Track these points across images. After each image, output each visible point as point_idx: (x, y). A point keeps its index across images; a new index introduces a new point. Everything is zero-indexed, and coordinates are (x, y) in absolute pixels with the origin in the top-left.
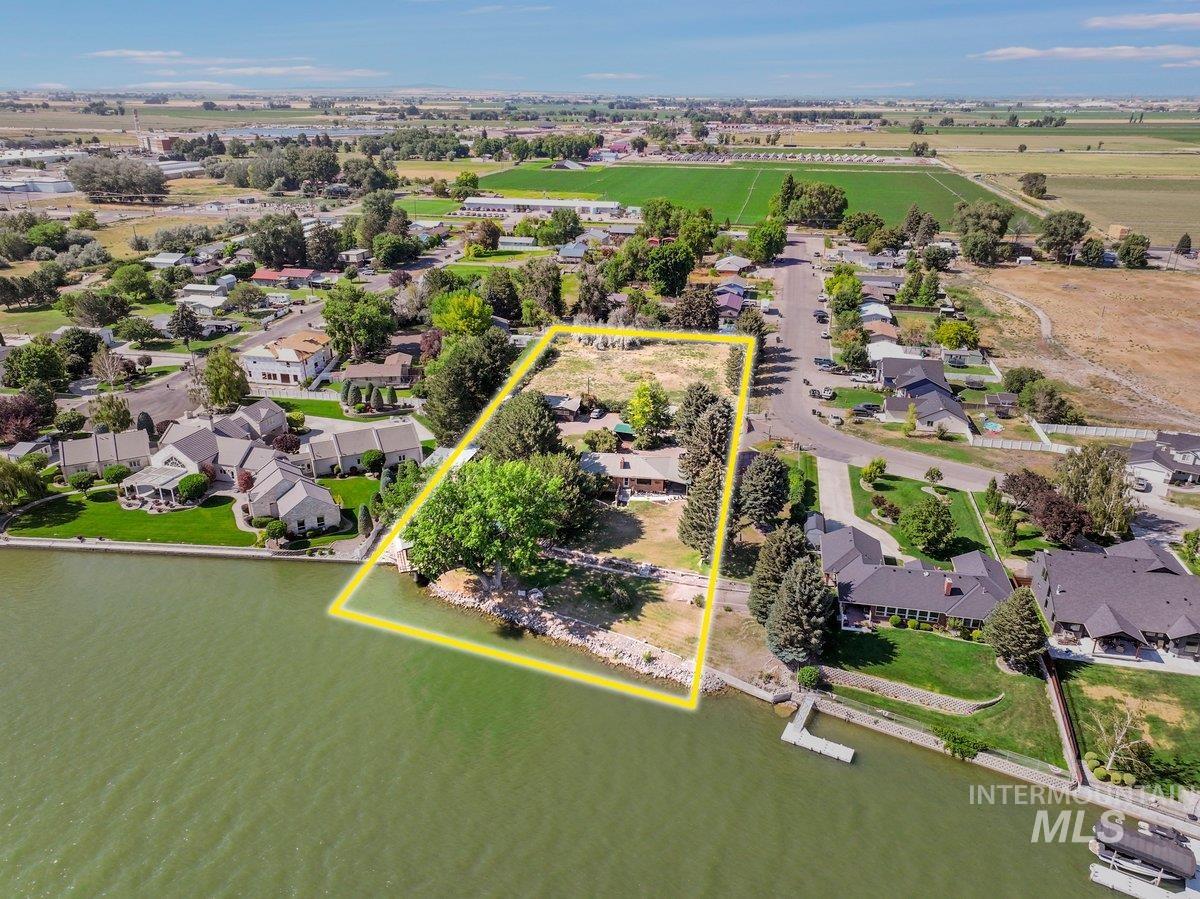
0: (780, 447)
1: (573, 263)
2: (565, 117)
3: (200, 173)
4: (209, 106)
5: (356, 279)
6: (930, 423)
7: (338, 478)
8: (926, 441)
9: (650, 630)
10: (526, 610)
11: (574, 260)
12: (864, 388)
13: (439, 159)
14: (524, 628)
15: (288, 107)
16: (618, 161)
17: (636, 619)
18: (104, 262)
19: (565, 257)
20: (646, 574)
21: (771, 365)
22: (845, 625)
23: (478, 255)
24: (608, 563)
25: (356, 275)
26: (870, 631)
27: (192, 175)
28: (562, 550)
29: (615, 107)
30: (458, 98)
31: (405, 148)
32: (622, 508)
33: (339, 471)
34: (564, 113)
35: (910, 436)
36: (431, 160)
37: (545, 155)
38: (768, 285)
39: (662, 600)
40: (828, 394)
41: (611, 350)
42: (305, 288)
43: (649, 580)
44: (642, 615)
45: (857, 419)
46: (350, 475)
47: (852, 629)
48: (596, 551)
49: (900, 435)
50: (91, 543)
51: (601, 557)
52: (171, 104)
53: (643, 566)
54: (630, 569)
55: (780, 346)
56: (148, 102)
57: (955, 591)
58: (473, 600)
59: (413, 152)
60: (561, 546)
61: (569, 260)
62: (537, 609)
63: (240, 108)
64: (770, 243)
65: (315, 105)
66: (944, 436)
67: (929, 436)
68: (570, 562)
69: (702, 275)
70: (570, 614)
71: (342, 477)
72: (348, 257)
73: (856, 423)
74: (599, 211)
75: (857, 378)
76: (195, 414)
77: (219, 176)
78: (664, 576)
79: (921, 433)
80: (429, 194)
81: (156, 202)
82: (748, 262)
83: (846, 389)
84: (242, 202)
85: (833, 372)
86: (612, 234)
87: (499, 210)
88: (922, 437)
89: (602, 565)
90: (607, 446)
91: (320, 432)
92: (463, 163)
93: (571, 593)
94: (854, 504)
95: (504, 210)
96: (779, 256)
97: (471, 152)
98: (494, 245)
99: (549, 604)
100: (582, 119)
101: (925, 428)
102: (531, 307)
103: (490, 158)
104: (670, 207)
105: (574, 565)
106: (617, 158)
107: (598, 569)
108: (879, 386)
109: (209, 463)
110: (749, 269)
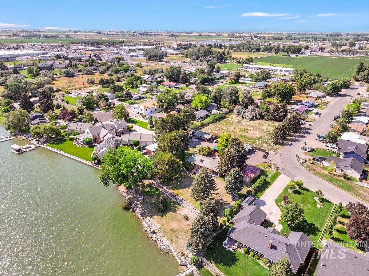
0: (270, 166)
1: (259, 88)
2: (307, 39)
3: (179, 53)
4: (200, 35)
5: (189, 87)
6: (342, 170)
7: (127, 146)
8: (337, 177)
9: (163, 222)
10: (136, 202)
11: (260, 87)
12: (328, 150)
13: (250, 52)
14: (131, 208)
15: (222, 35)
16: (311, 55)
17: (162, 216)
18: (132, 76)
19: (257, 86)
20: (178, 202)
21: (298, 134)
22: (224, 245)
23: (232, 83)
24: (171, 194)
25: (189, 86)
26: (233, 251)
27: (177, 54)
28: (161, 185)
29: (328, 36)
30: (275, 33)
31: (241, 48)
32: (193, 176)
33: (127, 144)
34: (307, 38)
35: (331, 174)
36: (247, 52)
37: (285, 52)
38: (326, 103)
39: (176, 212)
40: (309, 150)
41: (244, 120)
42: (173, 88)
43: (178, 204)
44: (165, 216)
45: (313, 162)
46: (130, 146)
47: (226, 247)
48: (170, 189)
49: (326, 172)
50: (59, 151)
51: (170, 191)
52: (193, 34)
53: (180, 198)
54: (175, 198)
55: (309, 127)
56: (187, 34)
57: (273, 247)
58: (126, 194)
59: (243, 49)
60: (161, 184)
61: (258, 87)
62: (139, 203)
63: (208, 35)
64: (334, 88)
65: (229, 35)
66: (345, 177)
67: (340, 176)
68: (161, 190)
69: (302, 97)
70: (146, 208)
71: (128, 146)
72: (191, 80)
73: (312, 163)
74: (286, 71)
75: (328, 145)
76: (112, 121)
77: (183, 55)
78: (183, 204)
79: (337, 173)
80: (235, 62)
81: (161, 61)
82: (323, 94)
83: (320, 149)
84: (182, 62)
85: (321, 141)
86: (282, 80)
87: (253, 69)
88: (336, 175)
89: (168, 194)
90: (203, 153)
91: (136, 131)
92: (257, 53)
93: (152, 201)
94: (278, 196)
95: (254, 69)
96: (339, 93)
97: (261, 50)
98: (238, 80)
99: (143, 203)
100: (311, 40)
101: (340, 172)
102: (224, 102)
103: (267, 52)
104: (305, 71)
105: (161, 191)
106: (311, 53)
107: (166, 195)
108: (335, 150)
109: (97, 135)
110: (322, 97)
